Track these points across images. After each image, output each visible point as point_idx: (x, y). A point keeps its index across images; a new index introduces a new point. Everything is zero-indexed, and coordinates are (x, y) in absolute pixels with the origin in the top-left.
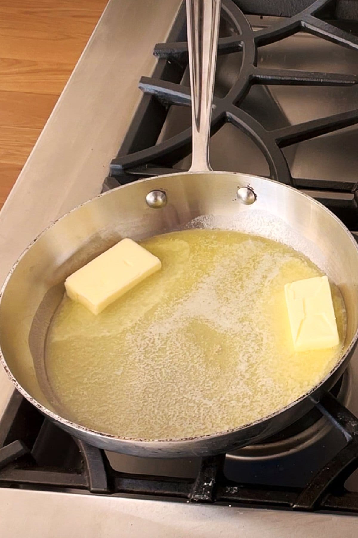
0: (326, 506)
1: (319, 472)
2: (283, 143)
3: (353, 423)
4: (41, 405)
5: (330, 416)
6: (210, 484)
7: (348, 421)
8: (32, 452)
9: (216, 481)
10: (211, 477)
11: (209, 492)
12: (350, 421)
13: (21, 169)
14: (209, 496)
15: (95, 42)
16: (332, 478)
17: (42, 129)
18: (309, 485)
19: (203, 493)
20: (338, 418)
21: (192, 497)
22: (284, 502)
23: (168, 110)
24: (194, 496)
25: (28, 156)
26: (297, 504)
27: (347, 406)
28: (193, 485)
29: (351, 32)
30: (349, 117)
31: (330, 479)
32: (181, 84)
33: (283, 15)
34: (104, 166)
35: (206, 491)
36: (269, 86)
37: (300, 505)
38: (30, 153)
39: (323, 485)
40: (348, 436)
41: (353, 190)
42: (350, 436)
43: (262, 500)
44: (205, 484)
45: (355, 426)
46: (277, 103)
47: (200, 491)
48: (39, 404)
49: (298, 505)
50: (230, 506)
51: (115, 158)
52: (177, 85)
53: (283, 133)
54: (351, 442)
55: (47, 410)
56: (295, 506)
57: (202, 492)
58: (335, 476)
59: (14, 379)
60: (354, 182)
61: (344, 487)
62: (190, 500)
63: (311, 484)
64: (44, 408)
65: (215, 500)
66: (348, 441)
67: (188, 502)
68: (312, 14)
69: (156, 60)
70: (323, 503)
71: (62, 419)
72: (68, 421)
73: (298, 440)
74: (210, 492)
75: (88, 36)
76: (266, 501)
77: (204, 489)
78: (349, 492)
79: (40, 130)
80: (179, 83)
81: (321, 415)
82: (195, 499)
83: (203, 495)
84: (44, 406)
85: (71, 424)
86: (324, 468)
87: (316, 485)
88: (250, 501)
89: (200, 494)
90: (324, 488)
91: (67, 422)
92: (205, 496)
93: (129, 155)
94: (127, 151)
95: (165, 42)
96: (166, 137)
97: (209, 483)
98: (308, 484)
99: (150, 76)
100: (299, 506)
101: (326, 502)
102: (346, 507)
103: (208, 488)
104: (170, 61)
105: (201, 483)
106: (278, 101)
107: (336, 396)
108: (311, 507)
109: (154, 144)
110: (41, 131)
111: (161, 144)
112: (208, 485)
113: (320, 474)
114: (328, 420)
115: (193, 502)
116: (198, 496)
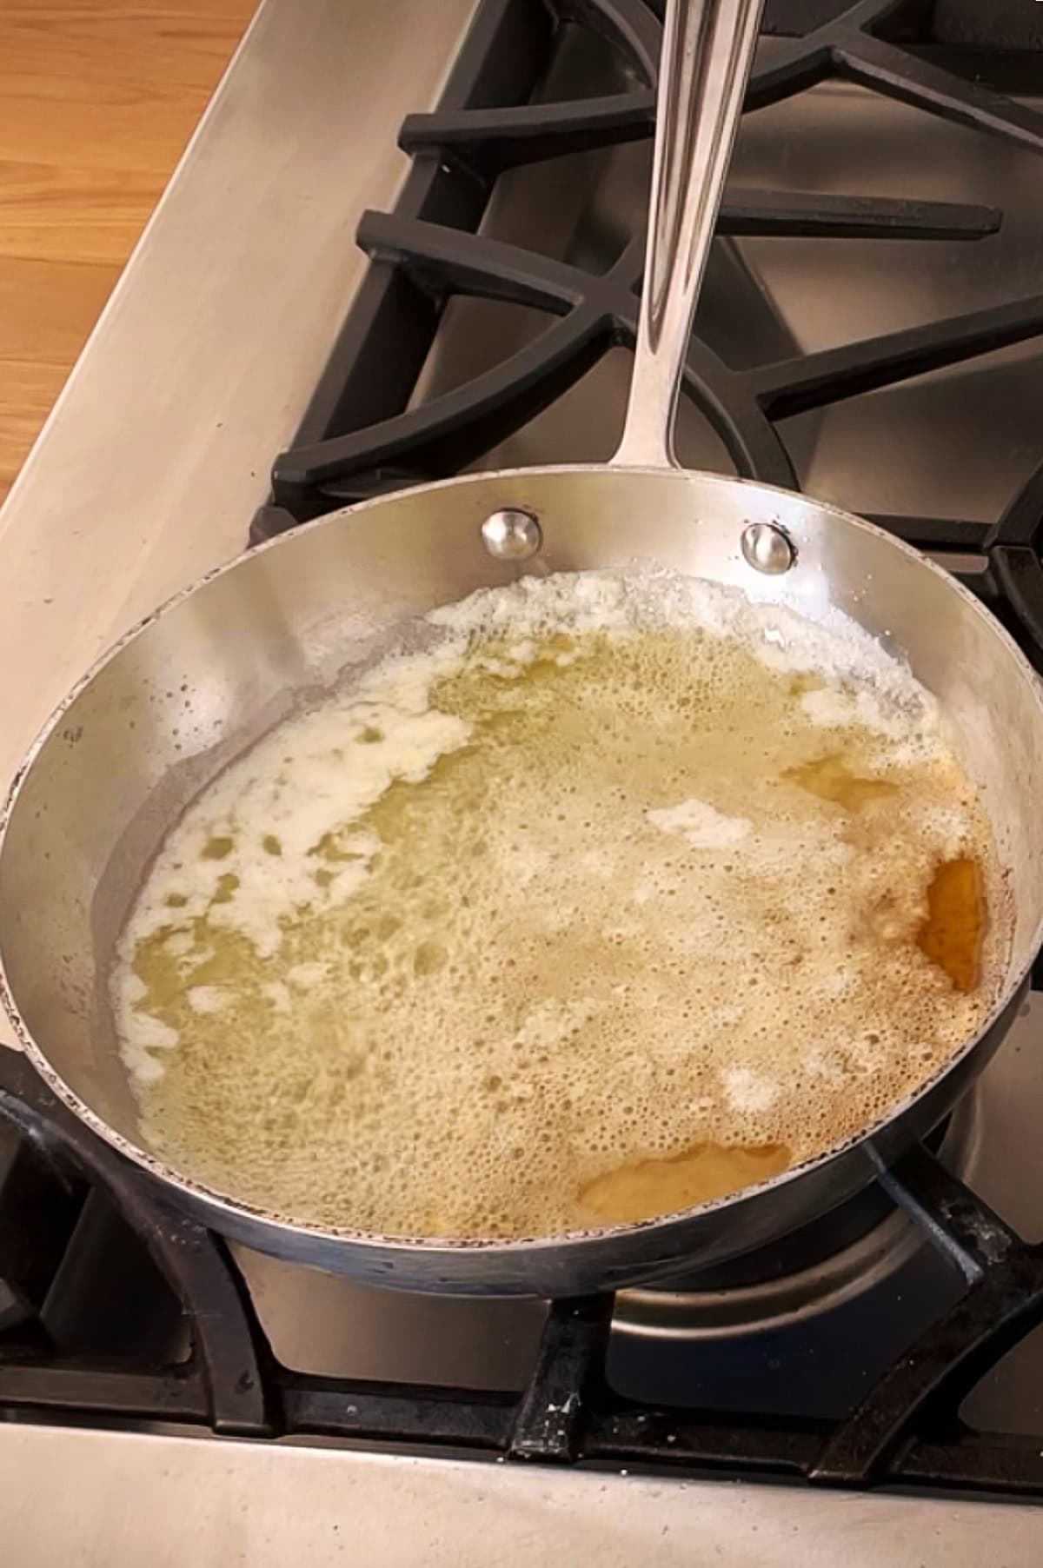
0: (906, 1472)
1: (885, 1375)
2: (781, 405)
3: (984, 1230)
4: (76, 1099)
5: (918, 1211)
6: (566, 1409)
7: (971, 1224)
8: (42, 1314)
9: (582, 1400)
10: (568, 1389)
11: (561, 1433)
12: (976, 1225)
13: (11, 484)
14: (562, 1445)
15: (226, 111)
16: (925, 1392)
17: (74, 364)
18: (856, 1412)
19: (545, 1435)
20: (942, 1215)
21: (514, 1447)
22: (781, 1462)
23: (443, 307)
24: (518, 1444)
25: (31, 445)
26: (822, 1465)
27: (967, 1180)
28: (513, 1412)
29: (981, 80)
30: (973, 331)
31: (917, 1394)
32: (479, 232)
33: (778, 30)
34: (253, 474)
35: (553, 1430)
36: (738, 239)
37: (830, 1469)
38: (37, 435)
39: (897, 1413)
40: (971, 1269)
41: (986, 545)
42: (977, 1268)
43: (719, 1457)
44: (552, 1408)
45: (991, 1238)
46: (762, 288)
47: (535, 1427)
48: (72, 1094)
49: (823, 1469)
50: (624, 1472)
51: (285, 450)
52: (468, 235)
53: (777, 377)
54: (979, 1284)
55: (90, 1114)
56: (814, 1474)
57: (541, 1431)
58: (931, 1386)
59: (16, 1013)
60: (988, 521)
61: (960, 1415)
62: (507, 1454)
63: (861, 1410)
64: (83, 1107)
65: (580, 1456)
66: (971, 1282)
67: (501, 1459)
68: (863, 28)
69: (409, 162)
70: (897, 1463)
71: (129, 1145)
72: (141, 1153)
73: (823, 1278)
74: (566, 1432)
75: (208, 93)
76: (731, 1458)
77: (547, 1423)
78: (975, 1434)
79: (68, 368)
80: (473, 231)
81: (890, 1207)
82: (520, 1453)
83: (546, 1440)
84: (86, 1104)
85: (151, 1162)
86: (899, 1362)
87: (875, 1412)
88: (681, 1458)
89: (536, 1436)
90: (901, 1421)
91: (139, 1155)
92: (551, 1443)
93: (328, 443)
94: (322, 429)
95: (432, 109)
96: (438, 389)
97: (563, 1404)
98: (851, 1409)
99: (388, 209)
100: (825, 1473)
101: (907, 1462)
102: (964, 1477)
103: (558, 1419)
104: (448, 166)
105: (539, 1406)
106: (763, 282)
107: (935, 1151)
108: (860, 1475)
109: (402, 409)
110: (71, 370)
111: (420, 411)
112: (558, 1411)
113: (887, 1380)
114: (913, 1221)
115: (515, 1459)
116: (528, 1443)
